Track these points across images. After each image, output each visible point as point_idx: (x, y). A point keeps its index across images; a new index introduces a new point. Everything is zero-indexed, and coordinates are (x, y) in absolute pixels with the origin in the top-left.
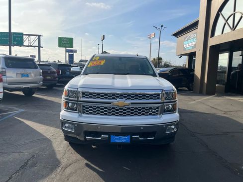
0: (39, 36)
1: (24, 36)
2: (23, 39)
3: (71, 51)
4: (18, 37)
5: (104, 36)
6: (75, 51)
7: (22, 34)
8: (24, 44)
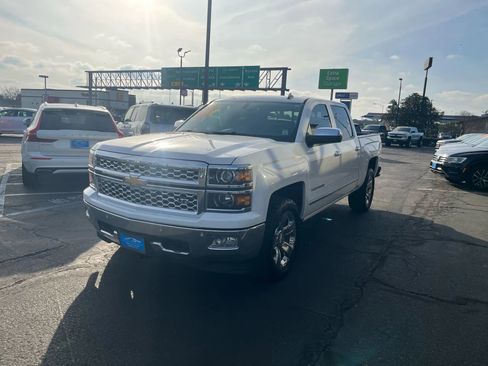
0: (285, 70)
1: (261, 72)
2: (258, 78)
3: (347, 96)
4: (251, 74)
5: (431, 59)
6: (355, 96)
7: (258, 69)
8: (260, 86)
